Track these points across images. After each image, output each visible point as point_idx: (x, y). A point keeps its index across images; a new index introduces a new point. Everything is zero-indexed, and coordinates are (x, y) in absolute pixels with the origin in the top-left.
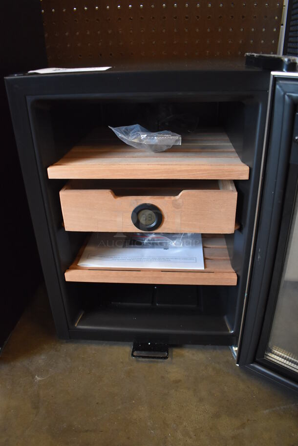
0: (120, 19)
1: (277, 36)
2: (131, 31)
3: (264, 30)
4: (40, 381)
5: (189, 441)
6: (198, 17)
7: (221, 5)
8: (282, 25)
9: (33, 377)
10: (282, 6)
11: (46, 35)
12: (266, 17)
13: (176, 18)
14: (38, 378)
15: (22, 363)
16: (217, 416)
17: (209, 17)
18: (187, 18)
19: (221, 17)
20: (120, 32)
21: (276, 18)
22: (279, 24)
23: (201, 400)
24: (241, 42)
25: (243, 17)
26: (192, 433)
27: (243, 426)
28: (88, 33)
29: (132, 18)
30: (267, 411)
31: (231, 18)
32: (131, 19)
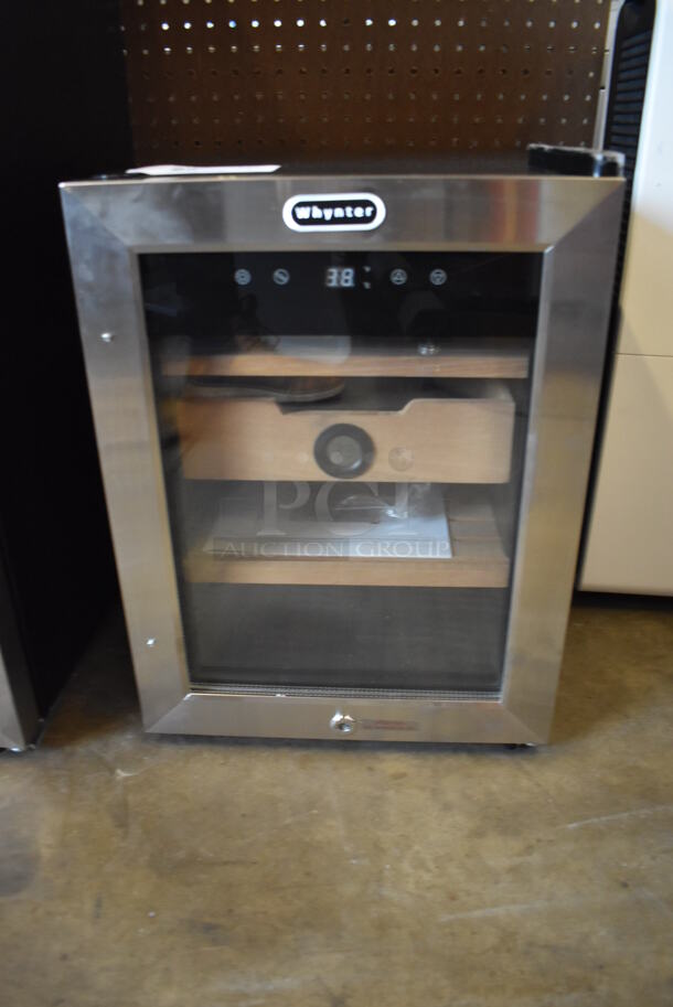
0: (280, 72)
1: (592, 109)
2: (302, 97)
3: (566, 98)
4: (126, 779)
5: (426, 877)
6: (436, 71)
7: (482, 48)
8: (603, 88)
9: (112, 771)
10: (602, 51)
11: (130, 100)
12: (571, 72)
13: (391, 72)
14: (121, 774)
15: (88, 748)
16: (478, 833)
17: (459, 72)
18: (414, 71)
19: (481, 71)
20: (280, 97)
21: (591, 74)
22: (596, 86)
23: (447, 807)
24: (520, 121)
25: (526, 72)
26: (431, 865)
27: (529, 849)
28: (215, 98)
29: (304, 70)
30: (574, 825)
31: (501, 73)
32: (304, 73)
